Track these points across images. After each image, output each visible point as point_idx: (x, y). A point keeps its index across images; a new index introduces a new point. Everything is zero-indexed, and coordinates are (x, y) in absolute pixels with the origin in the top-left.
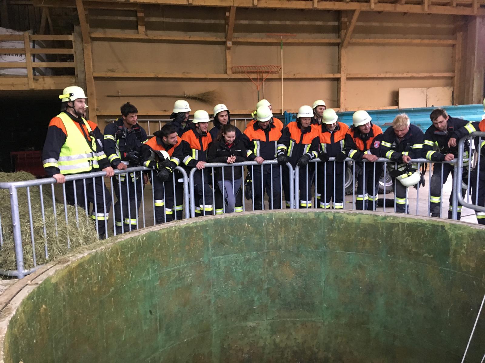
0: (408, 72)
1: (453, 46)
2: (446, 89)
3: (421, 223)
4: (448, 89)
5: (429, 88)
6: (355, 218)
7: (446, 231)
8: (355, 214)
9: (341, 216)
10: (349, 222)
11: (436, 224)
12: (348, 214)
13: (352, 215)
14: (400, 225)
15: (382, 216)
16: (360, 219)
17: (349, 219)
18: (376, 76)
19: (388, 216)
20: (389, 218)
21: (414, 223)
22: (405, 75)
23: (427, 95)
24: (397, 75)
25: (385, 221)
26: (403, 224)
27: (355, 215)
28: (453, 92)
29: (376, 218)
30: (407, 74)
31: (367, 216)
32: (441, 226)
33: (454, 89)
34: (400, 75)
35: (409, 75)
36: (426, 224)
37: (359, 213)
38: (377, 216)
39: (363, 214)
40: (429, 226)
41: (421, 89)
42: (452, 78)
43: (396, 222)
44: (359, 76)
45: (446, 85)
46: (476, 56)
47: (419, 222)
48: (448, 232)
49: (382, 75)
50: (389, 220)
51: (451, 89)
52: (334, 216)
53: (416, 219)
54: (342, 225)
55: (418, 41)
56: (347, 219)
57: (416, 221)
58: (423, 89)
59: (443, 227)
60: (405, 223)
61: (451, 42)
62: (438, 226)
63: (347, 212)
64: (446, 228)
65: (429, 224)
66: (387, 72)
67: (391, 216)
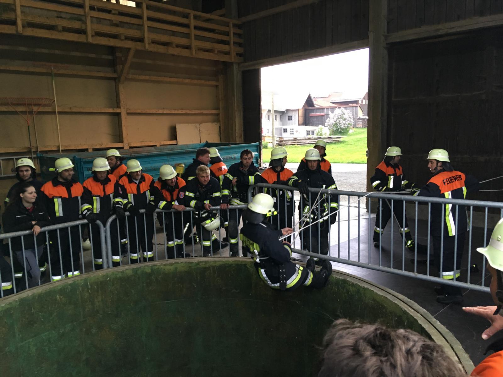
0: (182, 109)
1: (217, 86)
2: (214, 124)
3: (228, 264)
4: (216, 125)
5: (200, 124)
6: (172, 268)
7: (248, 268)
8: (171, 264)
9: (158, 268)
10: (166, 272)
11: (240, 263)
12: (165, 265)
13: (169, 266)
14: (211, 269)
15: (195, 262)
16: (176, 268)
17: (166, 270)
18: (155, 112)
19: (201, 262)
20: (202, 263)
21: (222, 264)
22: (180, 112)
23: (200, 129)
24: (173, 112)
25: (198, 266)
26: (214, 267)
27: (171, 266)
28: (220, 127)
29: (190, 265)
30: (182, 110)
31: (182, 264)
32: (244, 264)
33: (220, 124)
34: (176, 112)
35: (184, 112)
36: (232, 264)
37: (175, 263)
38: (191, 263)
39: (179, 263)
40: (234, 266)
41: (194, 124)
42: (218, 115)
43: (208, 266)
44: (139, 111)
45: (214, 121)
46: (235, 97)
47: (227, 264)
48: (249, 268)
49: (160, 112)
50: (202, 265)
51: (218, 124)
52: (152, 269)
53: (223, 262)
54: (160, 276)
55: (187, 81)
56: (165, 270)
57: (224, 263)
58: (196, 124)
59: (245, 265)
60: (215, 266)
61: (214, 83)
62: (242, 265)
63: (164, 264)
64: (248, 266)
65: (235, 264)
66: (164, 108)
67: (203, 262)
